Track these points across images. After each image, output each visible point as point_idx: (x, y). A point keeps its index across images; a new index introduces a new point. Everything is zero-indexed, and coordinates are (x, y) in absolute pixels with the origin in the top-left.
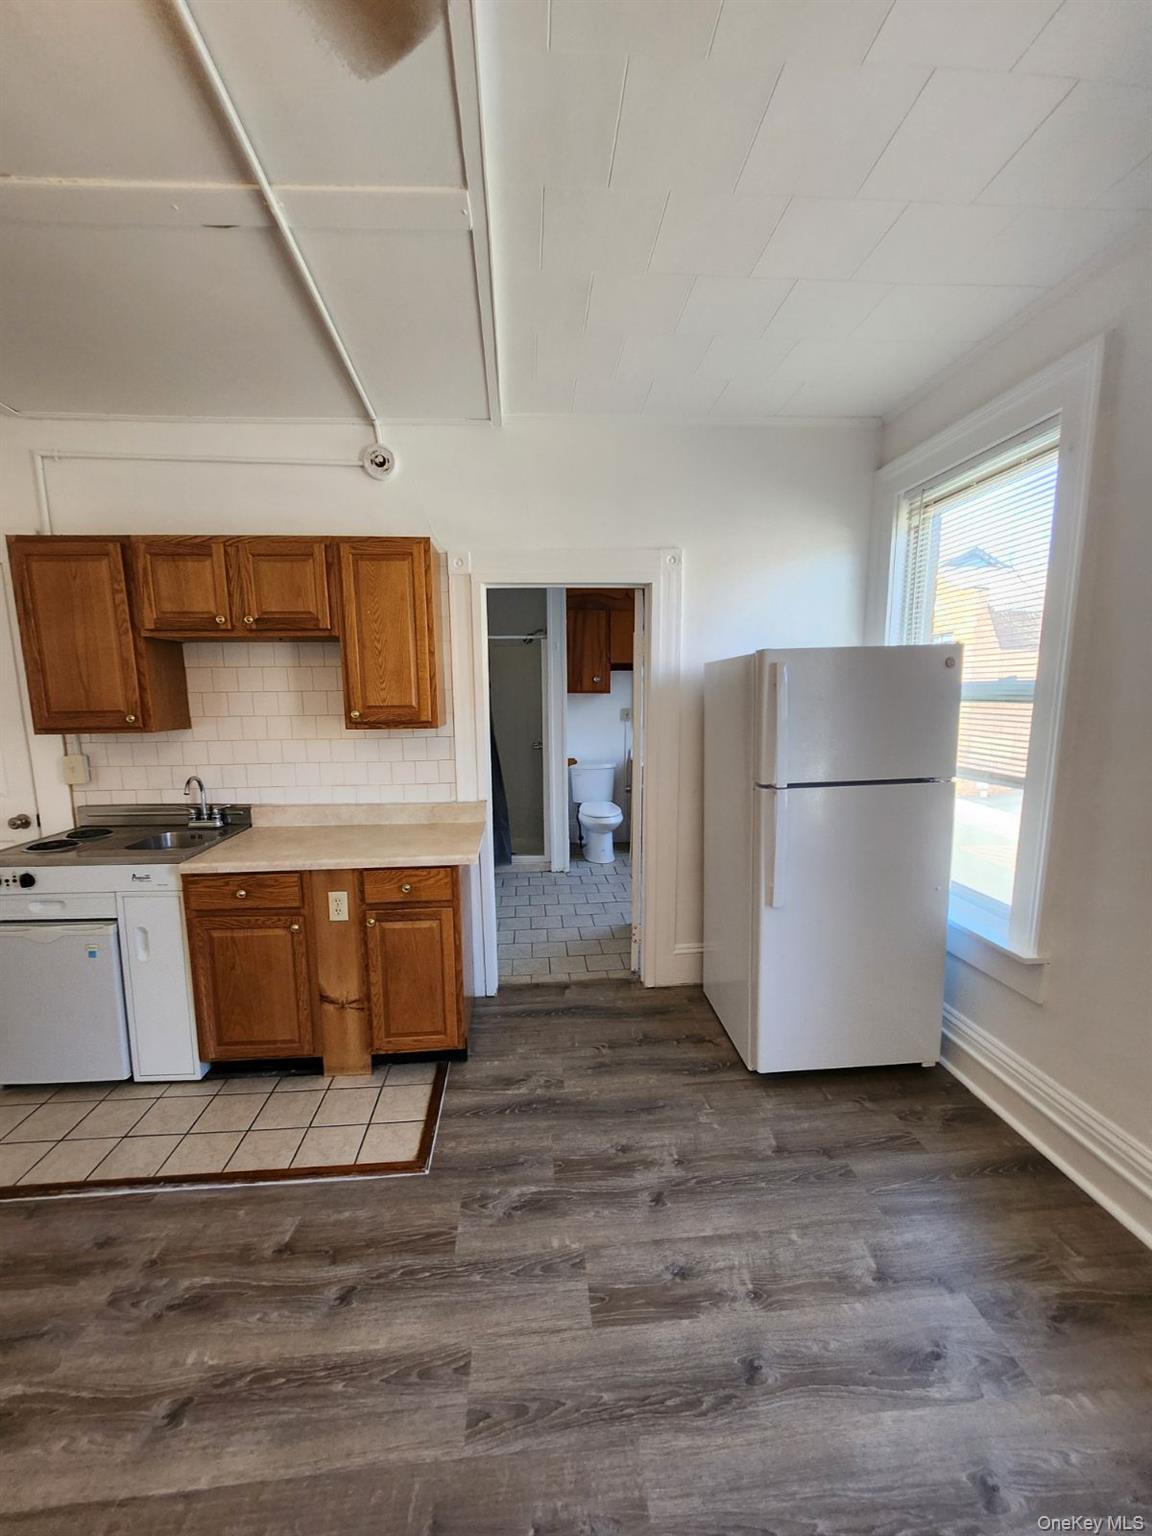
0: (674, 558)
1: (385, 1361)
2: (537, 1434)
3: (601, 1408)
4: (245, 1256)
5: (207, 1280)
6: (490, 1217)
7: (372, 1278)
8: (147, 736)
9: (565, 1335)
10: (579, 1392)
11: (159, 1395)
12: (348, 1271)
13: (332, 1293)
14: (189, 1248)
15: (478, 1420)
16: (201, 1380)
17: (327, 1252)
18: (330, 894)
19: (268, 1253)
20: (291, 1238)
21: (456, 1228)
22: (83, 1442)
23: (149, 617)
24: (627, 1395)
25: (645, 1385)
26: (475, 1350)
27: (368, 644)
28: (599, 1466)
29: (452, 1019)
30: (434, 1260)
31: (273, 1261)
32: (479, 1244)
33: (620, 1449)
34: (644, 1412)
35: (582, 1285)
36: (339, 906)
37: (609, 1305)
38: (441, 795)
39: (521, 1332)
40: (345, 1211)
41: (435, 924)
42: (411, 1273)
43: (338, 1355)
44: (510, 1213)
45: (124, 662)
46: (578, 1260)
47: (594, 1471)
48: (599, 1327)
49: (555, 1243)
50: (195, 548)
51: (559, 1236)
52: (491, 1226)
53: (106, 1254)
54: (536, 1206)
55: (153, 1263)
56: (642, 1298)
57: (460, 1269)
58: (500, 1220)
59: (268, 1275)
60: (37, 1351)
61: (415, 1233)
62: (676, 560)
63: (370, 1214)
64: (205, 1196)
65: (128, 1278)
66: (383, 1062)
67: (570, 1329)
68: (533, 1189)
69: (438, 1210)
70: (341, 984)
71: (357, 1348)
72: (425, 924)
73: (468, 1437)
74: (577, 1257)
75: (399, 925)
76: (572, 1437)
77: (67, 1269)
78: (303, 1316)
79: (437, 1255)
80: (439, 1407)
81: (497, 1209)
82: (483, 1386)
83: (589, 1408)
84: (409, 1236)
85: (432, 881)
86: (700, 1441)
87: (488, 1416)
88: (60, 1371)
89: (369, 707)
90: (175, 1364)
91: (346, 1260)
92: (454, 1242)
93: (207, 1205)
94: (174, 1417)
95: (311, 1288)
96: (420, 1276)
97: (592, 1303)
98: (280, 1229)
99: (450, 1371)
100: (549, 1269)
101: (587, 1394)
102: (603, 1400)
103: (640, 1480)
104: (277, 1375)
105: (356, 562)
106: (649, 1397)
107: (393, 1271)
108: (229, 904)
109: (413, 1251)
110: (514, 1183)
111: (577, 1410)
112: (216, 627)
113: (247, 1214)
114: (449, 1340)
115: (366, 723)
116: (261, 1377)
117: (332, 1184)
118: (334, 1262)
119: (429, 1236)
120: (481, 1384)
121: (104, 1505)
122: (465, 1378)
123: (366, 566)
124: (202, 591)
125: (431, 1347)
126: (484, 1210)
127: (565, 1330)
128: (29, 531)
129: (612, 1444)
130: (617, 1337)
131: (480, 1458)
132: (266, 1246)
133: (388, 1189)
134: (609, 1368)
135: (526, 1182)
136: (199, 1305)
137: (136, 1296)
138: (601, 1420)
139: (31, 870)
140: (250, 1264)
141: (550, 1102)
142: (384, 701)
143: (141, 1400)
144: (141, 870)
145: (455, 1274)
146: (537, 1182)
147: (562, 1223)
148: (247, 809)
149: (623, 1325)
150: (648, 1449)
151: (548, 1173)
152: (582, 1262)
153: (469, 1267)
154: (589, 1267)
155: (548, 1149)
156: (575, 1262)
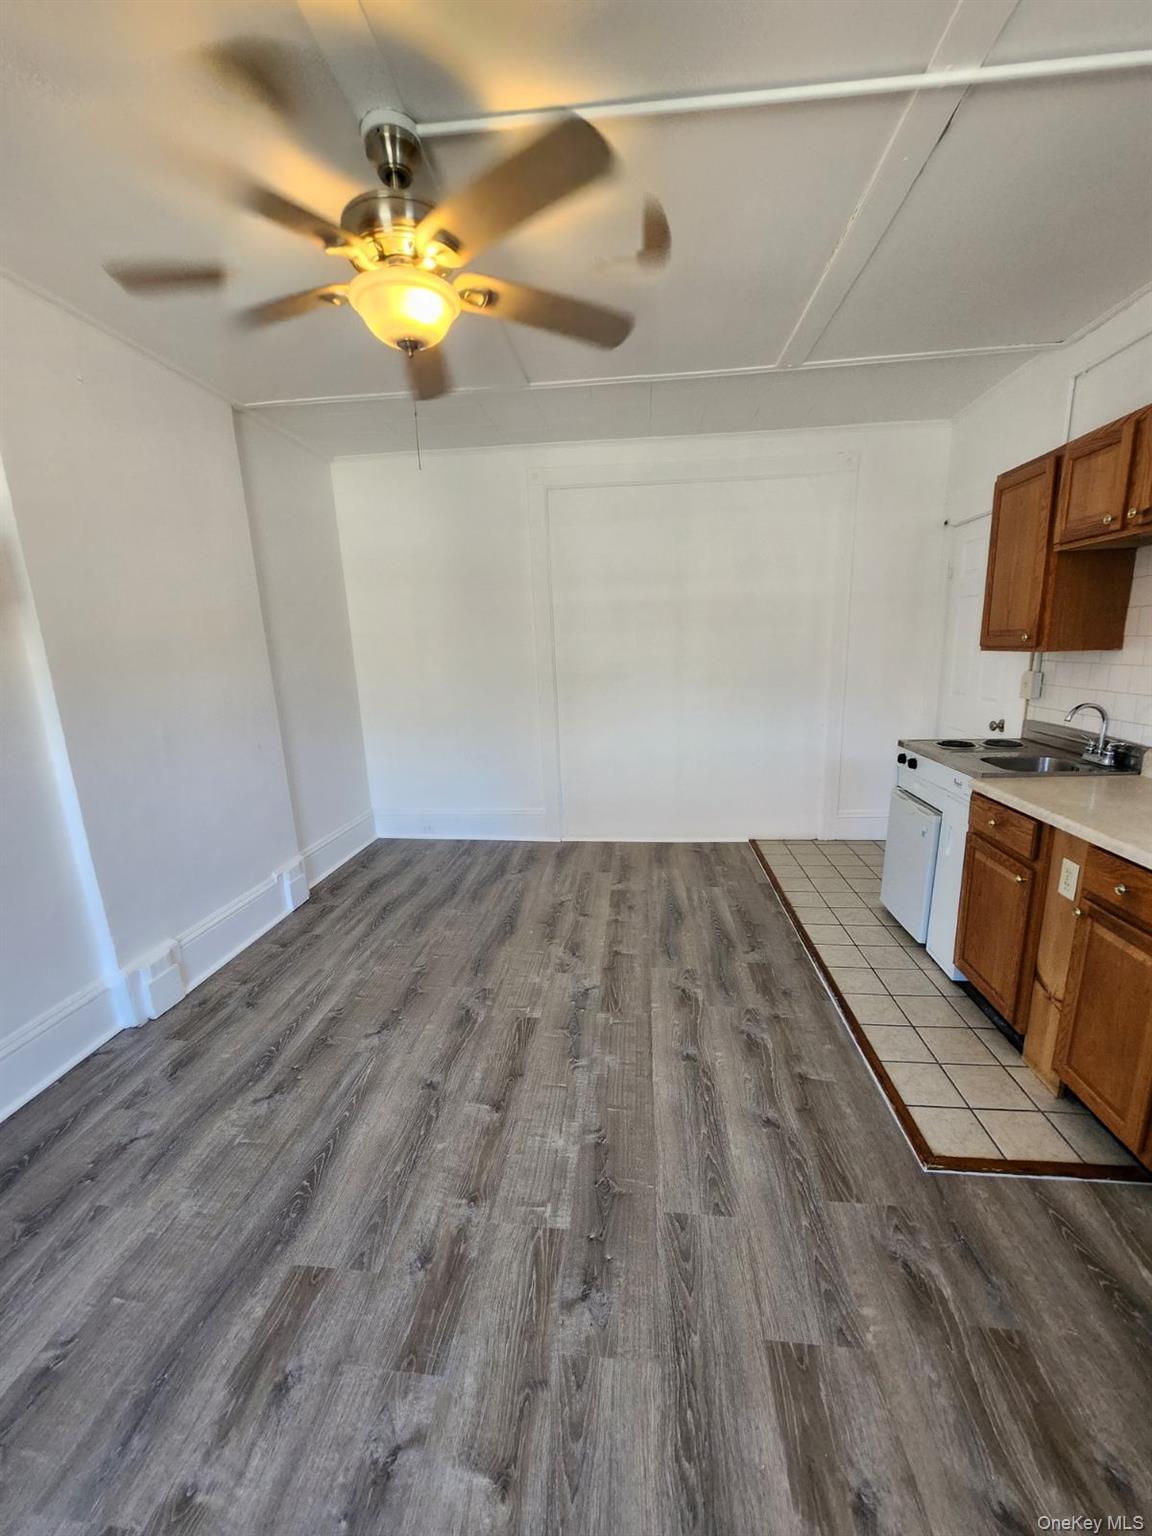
1: (722, 1156)
2: (668, 1266)
3: (686, 1331)
4: (792, 1057)
6: (884, 1235)
7: (789, 1138)
9: (754, 1307)
10: (701, 1312)
11: (698, 1048)
12: (793, 1122)
13: (772, 1114)
14: (791, 1029)
15: (681, 1221)
16: (706, 1062)
17: (806, 1104)
19: (797, 1070)
20: (814, 1080)
21: (858, 1201)
22: (677, 1029)
24: (697, 1363)
25: (707, 1388)
26: (735, 1220)
28: (642, 1319)
30: (817, 1183)
31: (792, 1076)
32: (845, 1224)
33: (653, 1342)
34: (681, 1379)
35: (815, 1336)
37: (795, 1369)
39: (753, 1260)
40: (851, 1109)
42: (800, 1166)
43: (725, 1126)
44: (896, 1259)
46: (850, 1338)
47: (639, 1313)
48: (767, 1348)
49: (868, 1311)
52: (872, 1237)
53: (779, 997)
54: (919, 1296)
55: (778, 1017)
56: (810, 1421)
57: (812, 1207)
58: (885, 1248)
59: (780, 1075)
61: (843, 1165)
63: (854, 1127)
64: (837, 1024)
65: (765, 1011)
67: (761, 1314)
68: (947, 1292)
69: (878, 1184)
71: (731, 1137)
73: (669, 1214)
74: (853, 1336)
76: (664, 1299)
78: (752, 1101)
79: (822, 1186)
80: (689, 1194)
81: (898, 1243)
82: (705, 1225)
83: (687, 1319)
84: (838, 1161)
86: (653, 1440)
87: (683, 1229)
88: (710, 1008)
90: (715, 1048)
91: (802, 1118)
92: (842, 1201)
93: (829, 1027)
94: (687, 1057)
95: (773, 1101)
96: (798, 1174)
97: (793, 1344)
98: (820, 1072)
99: (716, 1201)
100: (830, 1298)
101: (699, 1320)
102: (693, 1335)
103: (629, 1357)
104: (710, 1097)
106: (695, 1389)
107: (799, 1153)
109: (822, 1165)
110: (948, 1268)
111: (685, 1308)
113: (829, 1050)
114: (742, 1198)
116: (709, 1088)
117: (880, 1095)
118: (798, 1111)
119: (844, 1179)
120: (707, 1223)
122: (711, 1212)
125: (735, 1186)
126: (892, 1230)
127: (759, 1307)
129: (657, 1334)
130: (758, 1369)
131: (656, 1224)
132: (804, 1067)
133: (889, 1138)
134: (723, 1349)
135: (955, 1283)
136: (753, 1048)
137: (754, 1019)
138: (676, 1329)
140: (787, 1063)
143: (696, 1042)
145: (806, 1204)
146: (964, 1300)
147: (903, 1325)
149: (772, 1380)
150: (651, 1373)
151: (989, 1320)
152: (848, 1344)
153: (817, 1217)
154: (842, 1352)
155: (1040, 1325)
156: (845, 1334)
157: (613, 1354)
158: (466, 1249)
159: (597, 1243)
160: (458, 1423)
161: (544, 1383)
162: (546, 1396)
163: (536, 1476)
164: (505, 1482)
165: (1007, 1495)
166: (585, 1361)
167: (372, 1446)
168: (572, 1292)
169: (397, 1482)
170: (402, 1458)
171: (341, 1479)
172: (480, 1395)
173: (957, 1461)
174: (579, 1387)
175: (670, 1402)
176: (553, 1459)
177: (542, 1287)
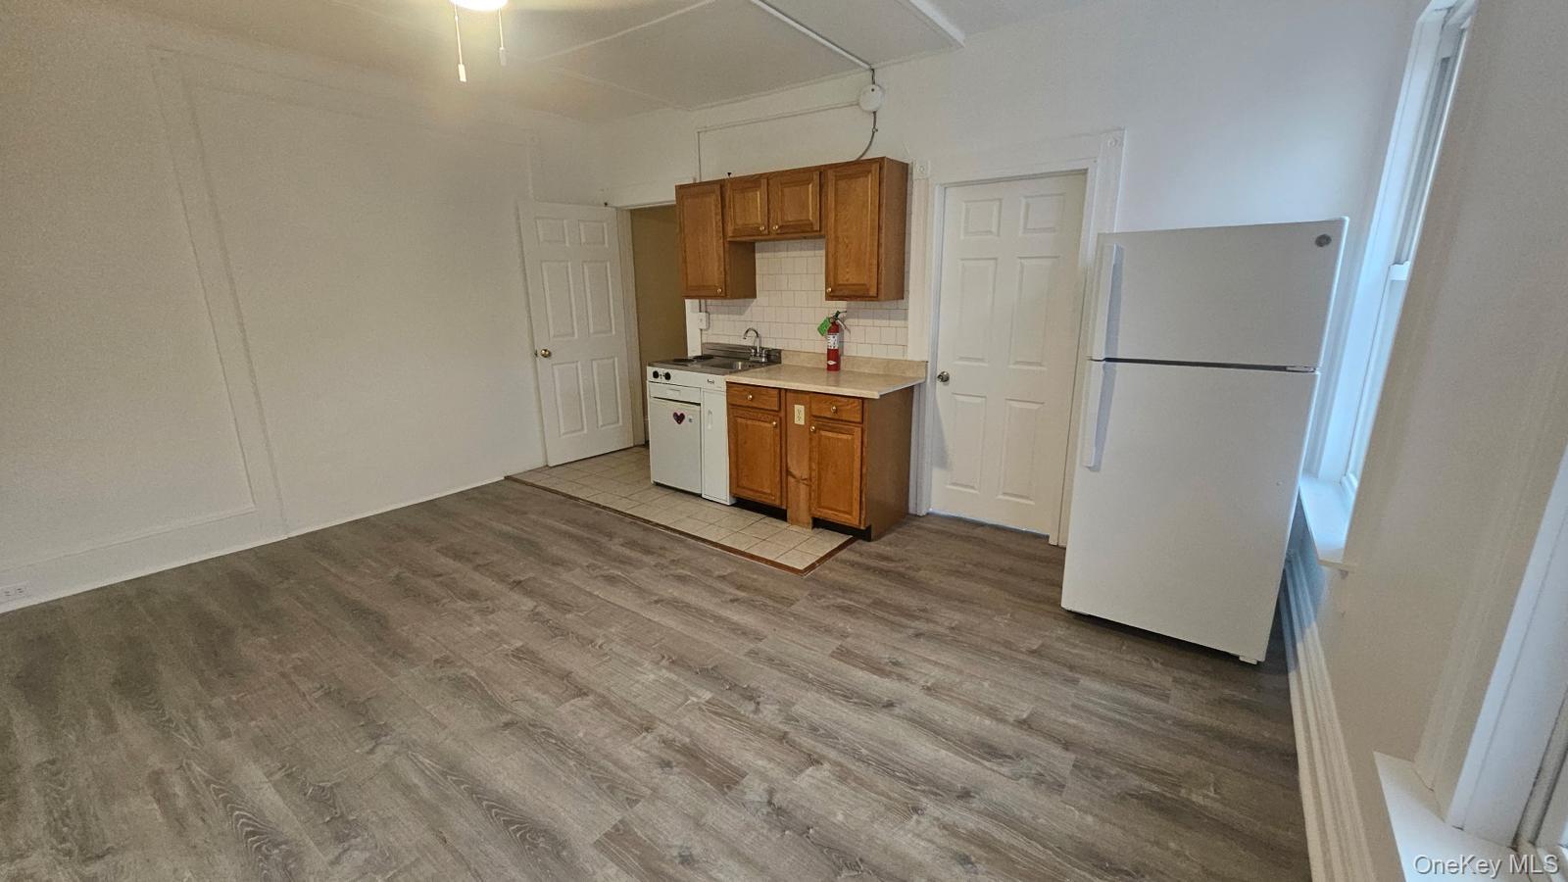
0: (1116, 141)
1: (733, 623)
2: (771, 668)
3: (805, 676)
5: (689, 573)
6: (819, 603)
7: (750, 600)
8: (726, 302)
9: (812, 652)
10: (801, 668)
11: (656, 595)
12: (741, 594)
15: (753, 653)
16: (670, 597)
17: (737, 584)
18: (796, 406)
20: (728, 574)
21: (798, 600)
22: (630, 594)
23: (730, 229)
24: (820, 679)
25: (832, 681)
26: (769, 637)
27: (841, 240)
28: (786, 687)
29: (856, 506)
30: (778, 606)
32: (803, 610)
33: (800, 689)
34: (822, 687)
35: (838, 643)
36: (799, 415)
37: (843, 654)
38: (895, 355)
39: (793, 642)
41: (849, 437)
42: (765, 605)
43: (718, 614)
44: (828, 606)
45: (719, 256)
47: (783, 687)
48: (830, 658)
49: (841, 625)
50: (752, 182)
51: (842, 623)
52: (816, 606)
53: (662, 552)
54: (846, 610)
55: (674, 561)
56: (863, 660)
57: (787, 614)
58: (822, 606)
60: (628, 568)
61: (778, 594)
62: (1118, 142)
65: (663, 561)
66: (818, 523)
67: (816, 651)
68: (851, 603)
69: (796, 592)
70: (799, 468)
72: (845, 437)
73: (744, 655)
74: (846, 634)
75: (830, 434)
76: (784, 676)
77: (648, 551)
78: (714, 598)
79: (781, 605)
81: (823, 602)
82: (763, 647)
83: (800, 674)
84: (775, 594)
85: (849, 407)
86: (837, 706)
87: (757, 654)
88: (632, 575)
89: (839, 285)
90: (665, 590)
91: (743, 591)
92: (793, 605)
94: (656, 602)
95: (723, 592)
96: (768, 608)
97: (836, 650)
98: (726, 570)
100: (827, 631)
101: (803, 670)
102: (808, 675)
103: (799, 699)
104: (694, 608)
105: (836, 181)
106: (829, 685)
107: (760, 602)
108: (744, 403)
109: (772, 599)
110: (843, 597)
111: (794, 671)
112: (760, 233)
114: (760, 630)
115: (837, 297)
116: (688, 606)
118: (737, 588)
119: (784, 598)
120: (762, 645)
121: (628, 610)
123: (842, 184)
124: (753, 211)
126: (817, 600)
127: (814, 651)
128: (689, 181)
129: (797, 686)
130: (835, 663)
133: (780, 575)
135: (850, 600)
136: (681, 579)
137: (663, 567)
138: (801, 679)
139: (670, 371)
141: (901, 575)
142: (847, 280)
143: (651, 593)
144: (711, 377)
145: (784, 614)
146: (856, 601)
147: (852, 620)
148: (779, 351)
149: (843, 663)
150: (812, 695)
151: (868, 601)
152: (848, 636)
153: (793, 615)
154: (849, 639)
155: (878, 593)
156: (844, 635)
157: (794, 704)
158: (679, 742)
159: (733, 687)
160: (776, 772)
161: (786, 733)
162: (792, 735)
163: (821, 749)
164: (814, 761)
165: (911, 632)
166: (788, 715)
167: (759, 814)
168: (752, 706)
169: (784, 805)
170: (775, 801)
171: (765, 832)
172: (771, 760)
173: (898, 636)
174: (798, 721)
175: (827, 694)
176: (819, 741)
177: (737, 717)
